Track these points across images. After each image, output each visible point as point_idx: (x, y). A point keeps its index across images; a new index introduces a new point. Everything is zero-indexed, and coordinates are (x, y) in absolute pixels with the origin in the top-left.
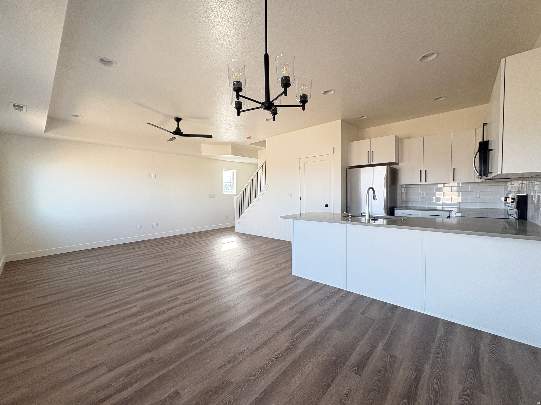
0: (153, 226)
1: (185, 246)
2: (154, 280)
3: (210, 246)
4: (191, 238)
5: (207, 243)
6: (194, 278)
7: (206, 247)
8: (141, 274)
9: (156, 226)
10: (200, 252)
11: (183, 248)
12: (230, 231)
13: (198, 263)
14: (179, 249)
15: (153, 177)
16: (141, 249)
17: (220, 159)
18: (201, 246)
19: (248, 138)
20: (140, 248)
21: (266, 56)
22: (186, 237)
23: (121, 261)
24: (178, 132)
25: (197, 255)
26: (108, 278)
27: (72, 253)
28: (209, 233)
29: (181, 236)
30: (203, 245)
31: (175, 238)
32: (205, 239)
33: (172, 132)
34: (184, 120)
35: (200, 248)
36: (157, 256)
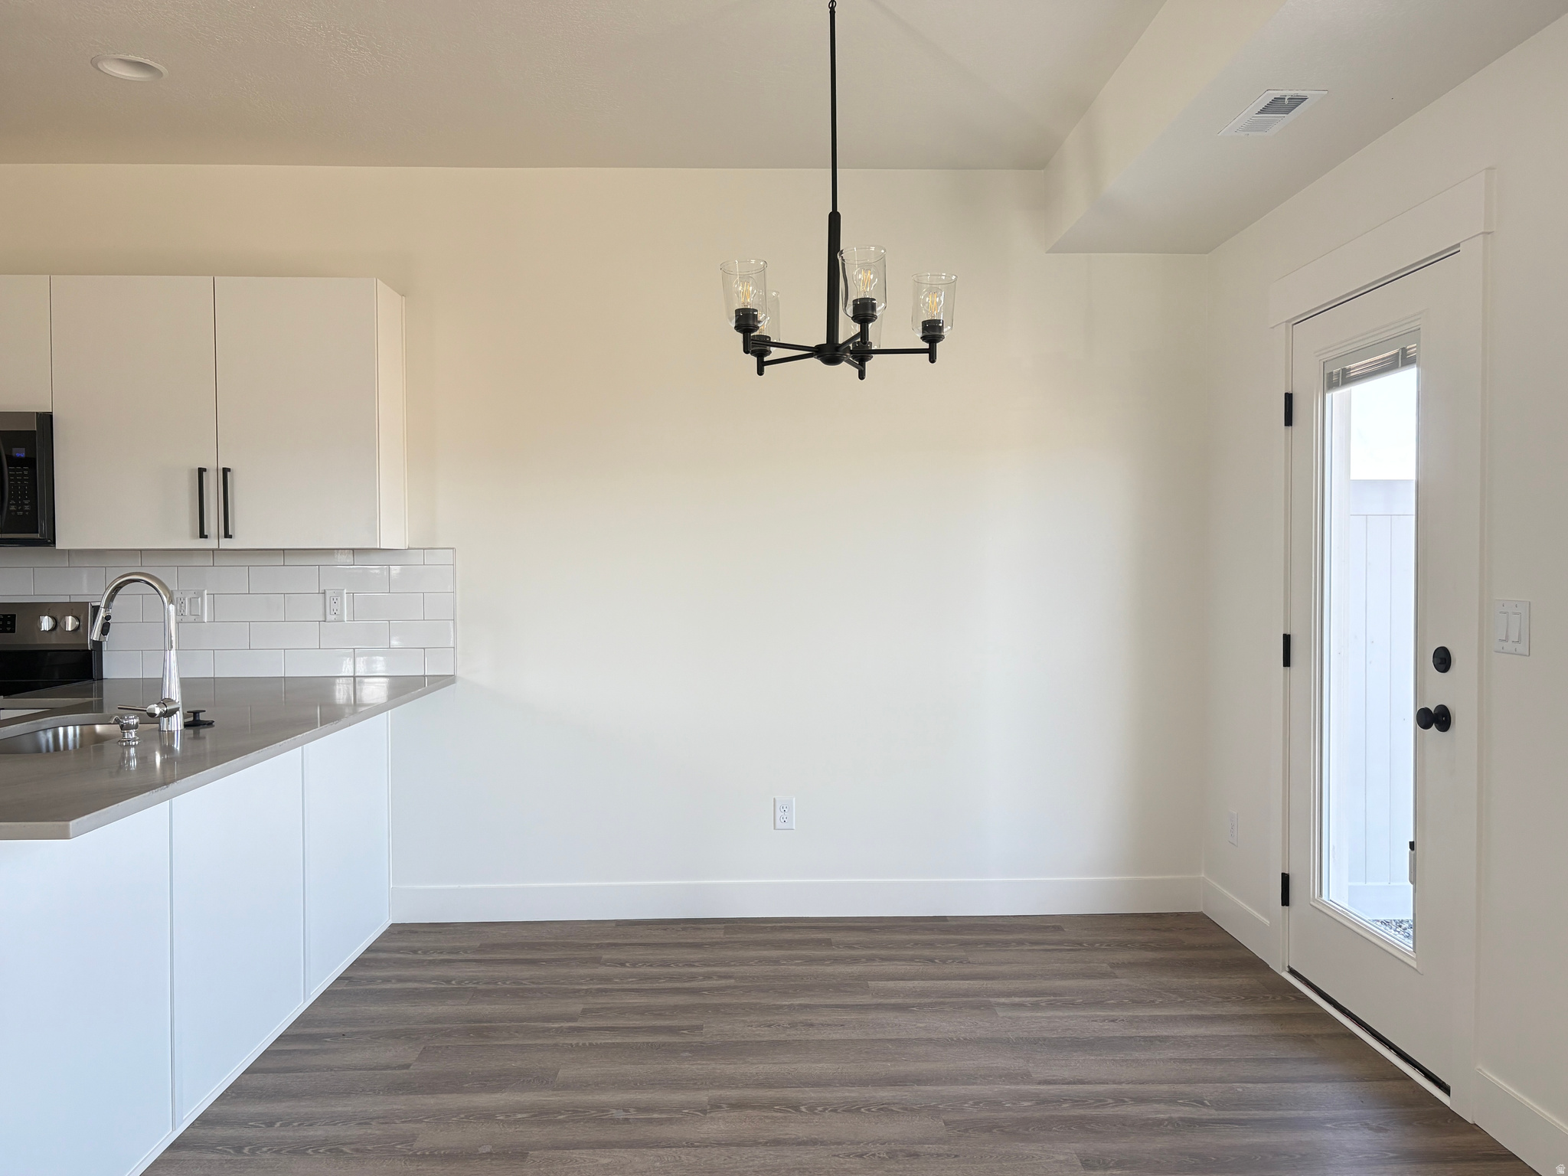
21: (834, 219)
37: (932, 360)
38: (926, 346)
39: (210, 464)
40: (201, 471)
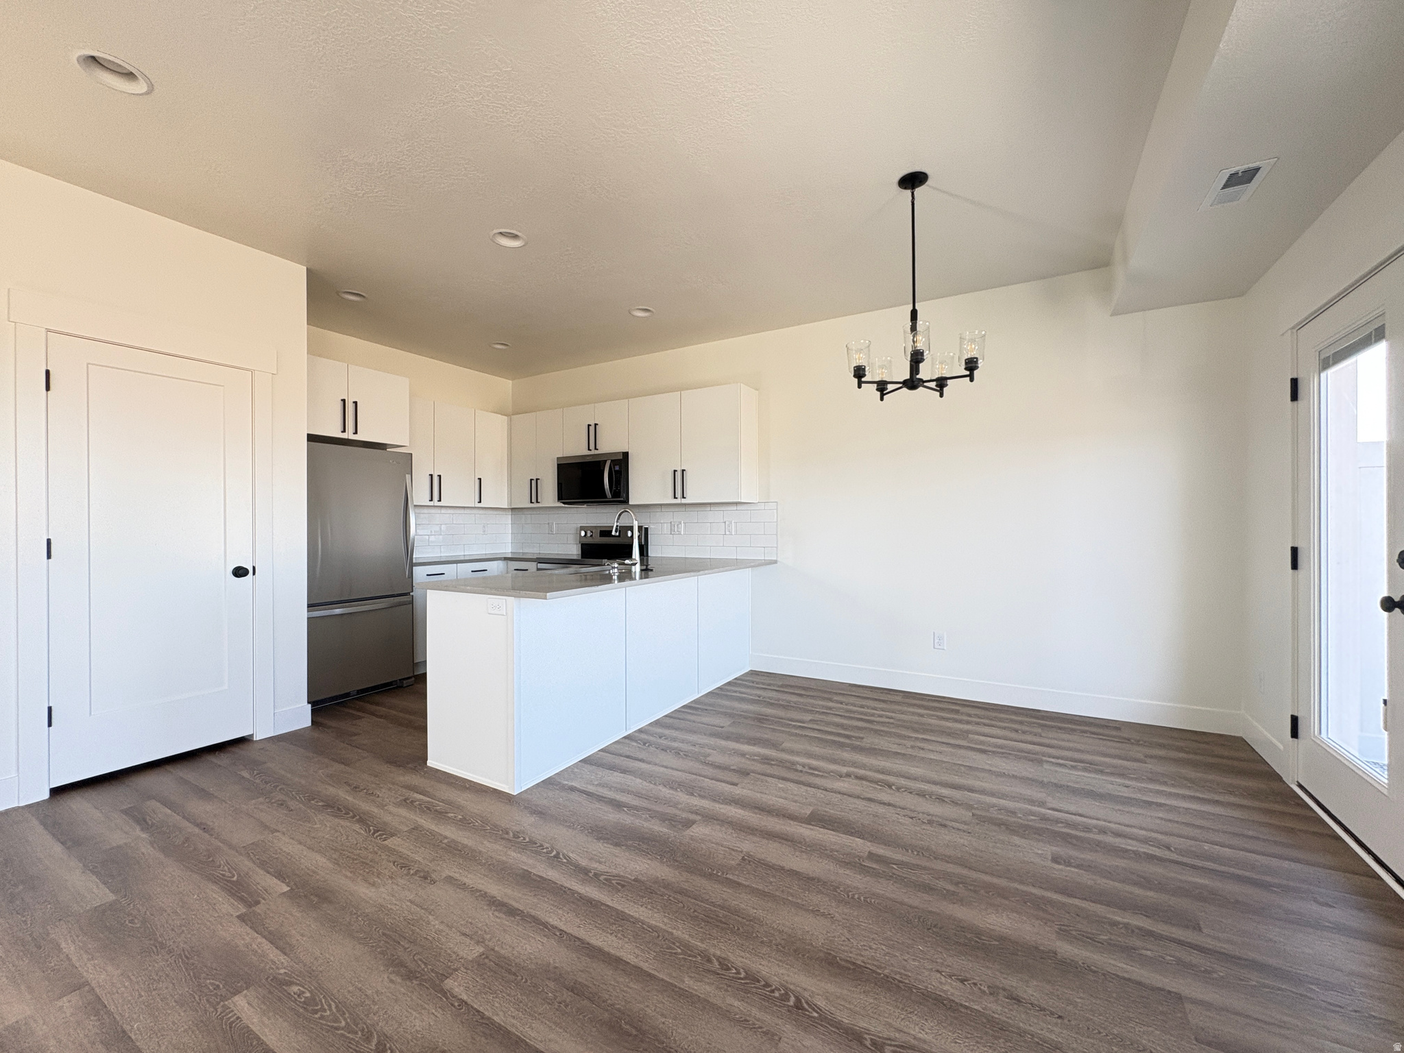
37: (972, 380)
38: (968, 373)
39: (679, 469)
40: (675, 471)
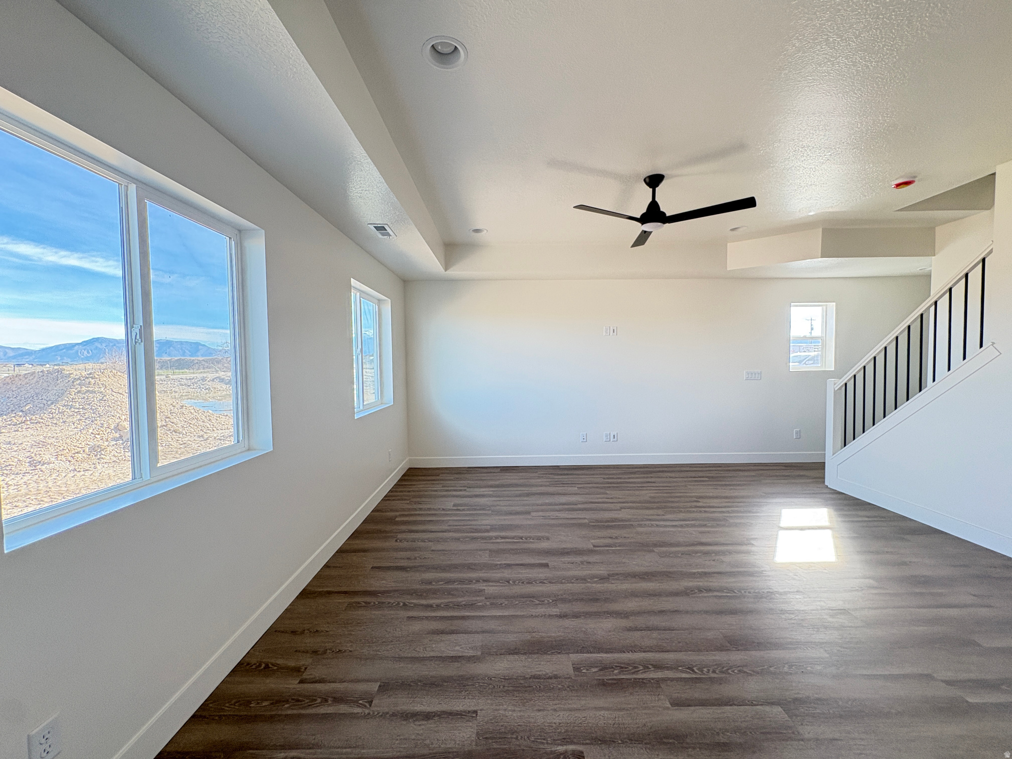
0: (609, 437)
1: (665, 507)
2: (557, 616)
3: (736, 525)
4: (689, 481)
5: (728, 512)
6: (658, 667)
7: (724, 526)
8: (542, 574)
9: (614, 438)
10: (704, 540)
11: (660, 512)
12: (808, 477)
13: (686, 593)
14: (651, 512)
15: (611, 334)
16: (575, 489)
17: (783, 276)
18: (709, 519)
19: (898, 185)
20: (573, 484)
22: (677, 475)
23: (528, 513)
24: (654, 214)
25: (689, 554)
26: (485, 558)
27: (479, 469)
28: (741, 473)
29: (666, 469)
30: (716, 515)
31: (651, 472)
32: (727, 492)
33: (639, 217)
34: (672, 176)
35: (705, 526)
36: (597, 521)
